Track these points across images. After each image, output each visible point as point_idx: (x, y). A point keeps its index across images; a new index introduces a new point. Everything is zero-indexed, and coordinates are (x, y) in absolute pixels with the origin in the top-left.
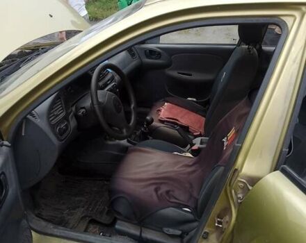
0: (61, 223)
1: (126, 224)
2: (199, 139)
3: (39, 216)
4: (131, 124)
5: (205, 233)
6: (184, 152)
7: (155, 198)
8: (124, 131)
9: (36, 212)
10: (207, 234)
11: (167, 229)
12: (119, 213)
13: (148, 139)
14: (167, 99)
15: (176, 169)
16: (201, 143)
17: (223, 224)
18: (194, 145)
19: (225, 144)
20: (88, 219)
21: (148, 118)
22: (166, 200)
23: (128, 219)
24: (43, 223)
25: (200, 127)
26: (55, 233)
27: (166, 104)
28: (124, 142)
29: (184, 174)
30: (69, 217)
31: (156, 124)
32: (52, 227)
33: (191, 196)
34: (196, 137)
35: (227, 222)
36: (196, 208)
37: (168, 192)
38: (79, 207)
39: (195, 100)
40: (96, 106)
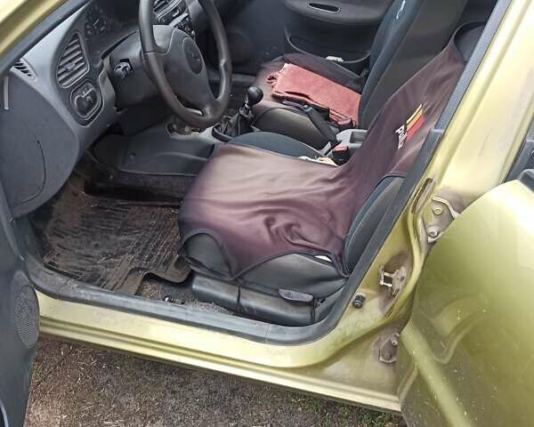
0: (94, 279)
1: (212, 282)
2: (348, 132)
3: (51, 266)
4: (220, 97)
5: (358, 298)
6: (319, 156)
7: (266, 236)
8: (207, 109)
9: (47, 260)
10: (362, 299)
11: (286, 291)
12: (199, 264)
13: (252, 131)
14: (288, 56)
15: (303, 186)
16: (352, 141)
17: (395, 281)
18: (339, 143)
19: (401, 138)
20: (142, 274)
21: (252, 89)
22: (287, 239)
23: (215, 274)
24: (60, 279)
25: (350, 112)
26: (83, 296)
27: (286, 65)
28: (206, 135)
29: (319, 195)
30: (108, 270)
31: (266, 102)
32: (75, 285)
33: (332, 234)
34: (342, 128)
35: (403, 278)
36: (340, 255)
37: (288, 227)
38: (124, 253)
39: (340, 60)
40: (151, 55)
